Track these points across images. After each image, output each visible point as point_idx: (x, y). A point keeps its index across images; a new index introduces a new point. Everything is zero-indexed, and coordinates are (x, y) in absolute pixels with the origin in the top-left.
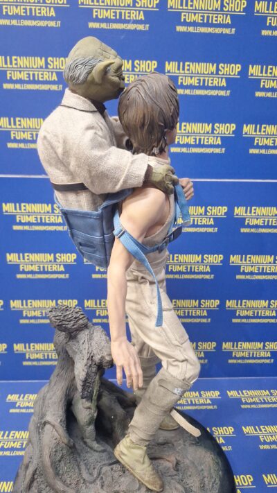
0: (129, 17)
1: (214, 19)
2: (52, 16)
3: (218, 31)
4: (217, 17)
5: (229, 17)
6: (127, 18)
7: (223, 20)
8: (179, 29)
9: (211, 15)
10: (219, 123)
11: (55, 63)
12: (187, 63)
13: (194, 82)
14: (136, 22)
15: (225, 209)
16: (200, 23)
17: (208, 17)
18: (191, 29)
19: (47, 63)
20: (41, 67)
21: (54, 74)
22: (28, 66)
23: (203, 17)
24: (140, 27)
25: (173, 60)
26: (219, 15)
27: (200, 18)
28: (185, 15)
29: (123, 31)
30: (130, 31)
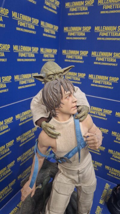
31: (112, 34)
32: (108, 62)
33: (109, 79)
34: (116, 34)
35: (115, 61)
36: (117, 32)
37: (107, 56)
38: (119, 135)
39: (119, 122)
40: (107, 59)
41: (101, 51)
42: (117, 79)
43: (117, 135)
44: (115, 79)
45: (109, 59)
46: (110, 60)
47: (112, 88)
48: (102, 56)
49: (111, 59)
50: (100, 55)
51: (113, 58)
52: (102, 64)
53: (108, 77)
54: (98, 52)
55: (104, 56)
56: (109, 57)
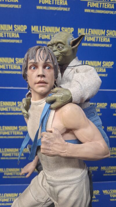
0: (59, 3)
1: (105, 6)
2: (17, 2)
3: (107, 12)
4: (107, 5)
5: (113, 5)
6: (58, 4)
7: (110, 6)
8: (86, 11)
9: (103, 4)
10: (105, 61)
11: (18, 28)
12: (90, 29)
13: (93, 39)
14: (63, 6)
15: (106, 104)
16: (98, 8)
17: (102, 5)
18: (93, 11)
19: (13, 28)
20: (11, 30)
21: (18, 34)
22: (3, 29)
23: (99, 4)
24: (65, 9)
25: (83, 27)
26: (108, 4)
27: (98, 5)
28: (90, 3)
29: (56, 11)
30: (59, 11)
31: (104, 4)
32: (100, 43)
33: (102, 64)
34: (109, 6)
35: (109, 41)
36: (110, 3)
37: (98, 35)
38: (115, 129)
39: (115, 115)
40: (98, 39)
41: (91, 28)
42: (112, 63)
43: (113, 129)
44: (110, 64)
45: (102, 38)
46: (103, 40)
47: (107, 75)
48: (92, 35)
49: (104, 38)
50: (89, 34)
51: (106, 37)
52: (93, 46)
53: (101, 62)
54: (87, 30)
55: (95, 35)
56: (101, 35)
